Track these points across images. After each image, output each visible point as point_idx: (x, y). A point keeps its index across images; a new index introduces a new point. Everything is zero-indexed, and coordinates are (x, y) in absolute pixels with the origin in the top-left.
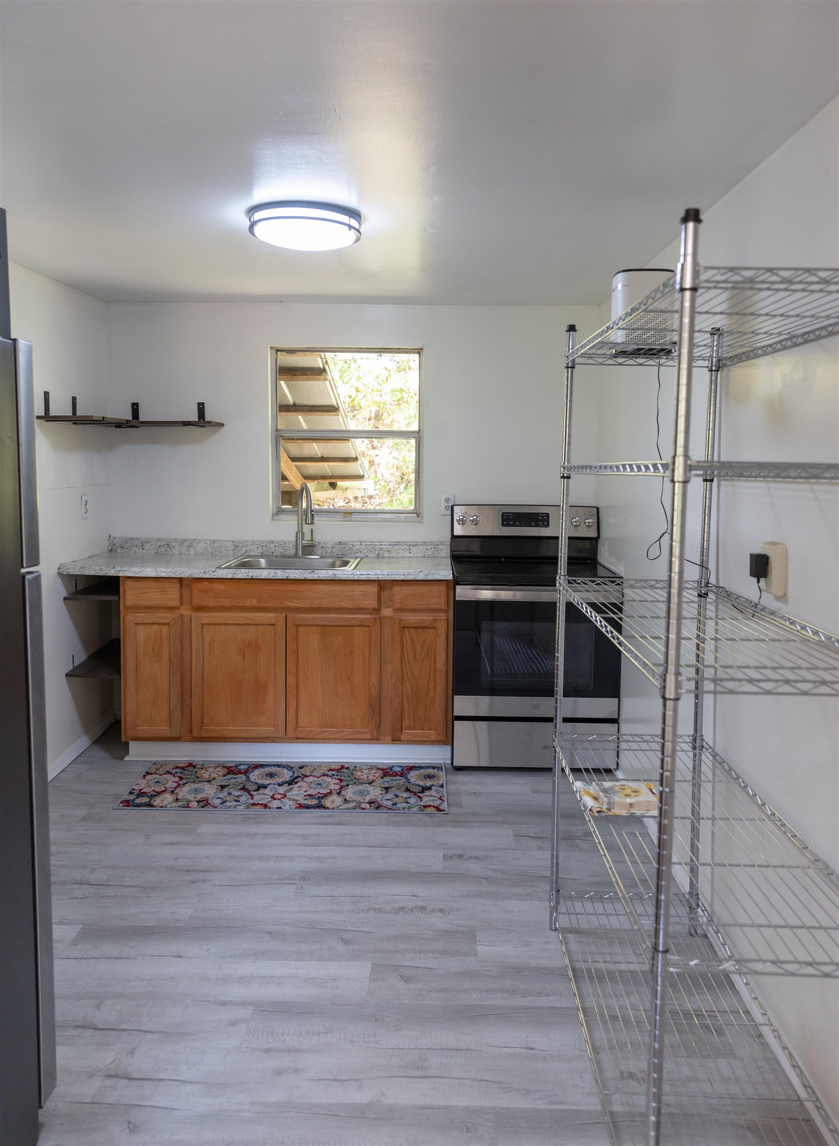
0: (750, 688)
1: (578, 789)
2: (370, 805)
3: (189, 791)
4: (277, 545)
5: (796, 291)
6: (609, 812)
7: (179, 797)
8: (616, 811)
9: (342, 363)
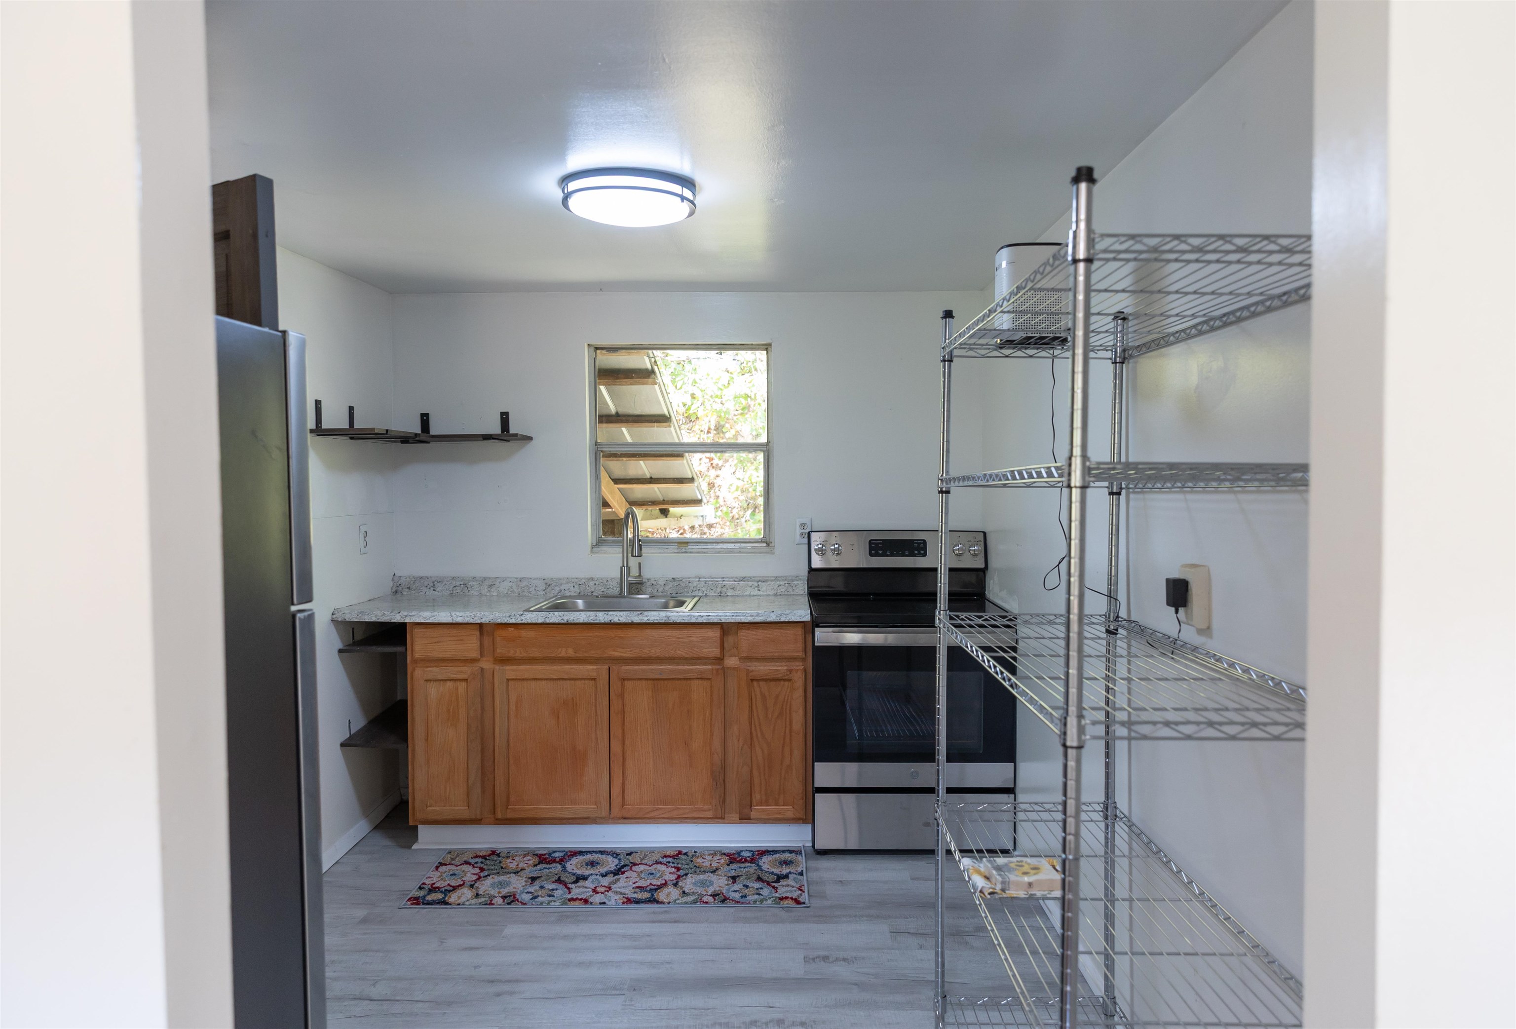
0: (1166, 732)
1: (966, 867)
2: (713, 898)
3: (492, 884)
4: (597, 583)
5: (1209, 262)
6: (1004, 893)
7: (480, 892)
8: (1012, 892)
9: (674, 365)
